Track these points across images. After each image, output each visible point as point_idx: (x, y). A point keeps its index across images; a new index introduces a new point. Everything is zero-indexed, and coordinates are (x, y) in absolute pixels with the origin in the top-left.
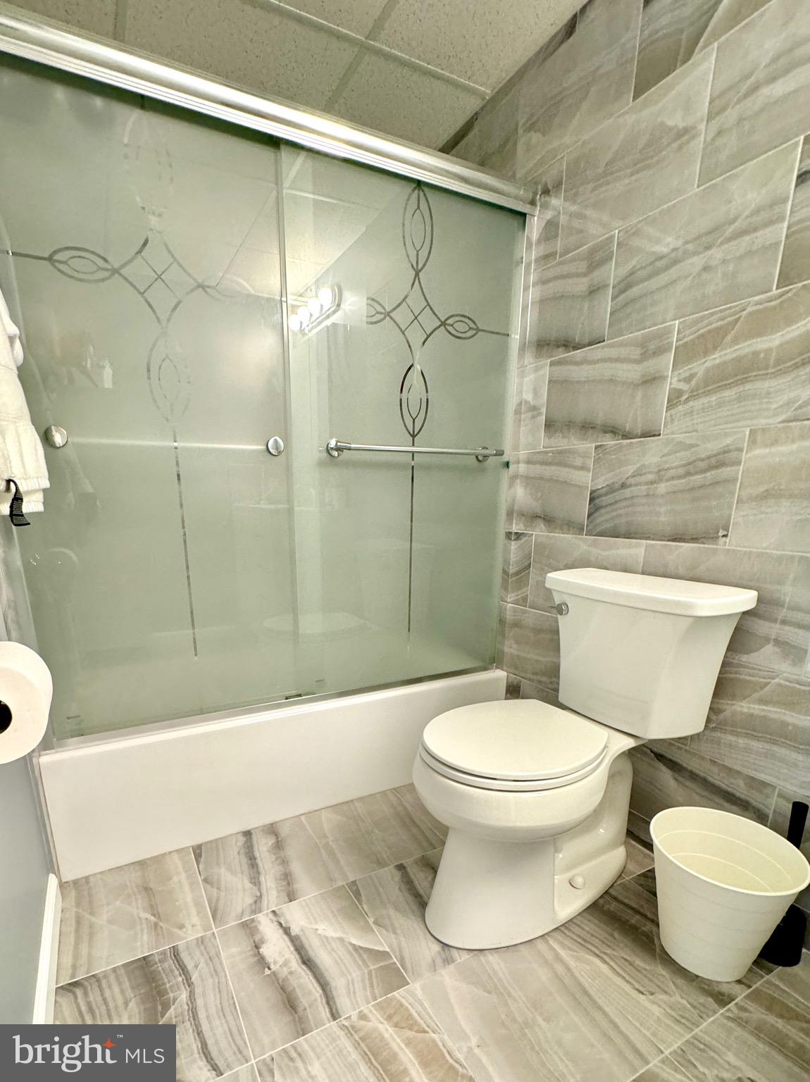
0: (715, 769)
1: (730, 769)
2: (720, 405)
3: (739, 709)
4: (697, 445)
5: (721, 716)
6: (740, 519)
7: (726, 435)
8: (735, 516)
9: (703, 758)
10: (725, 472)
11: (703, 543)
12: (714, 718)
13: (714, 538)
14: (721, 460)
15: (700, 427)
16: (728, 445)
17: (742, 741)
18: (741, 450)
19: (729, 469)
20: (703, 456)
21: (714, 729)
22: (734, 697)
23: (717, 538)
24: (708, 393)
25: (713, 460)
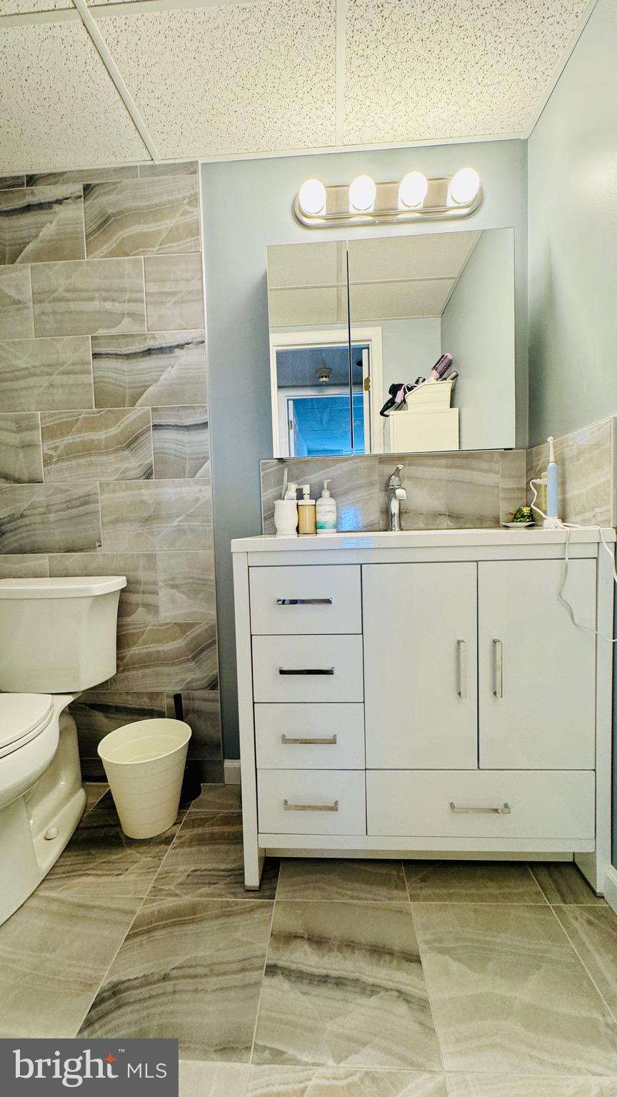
0: (129, 697)
1: (137, 693)
2: (78, 466)
3: (133, 652)
4: (69, 490)
5: (125, 661)
6: (106, 535)
7: (88, 485)
8: (104, 534)
9: (121, 694)
10: (89, 507)
11: (87, 552)
12: (121, 664)
13: (94, 548)
14: (86, 500)
15: (69, 479)
16: (89, 491)
17: (140, 673)
18: (97, 494)
19: (92, 505)
20: (75, 497)
21: (123, 671)
22: (129, 646)
23: (95, 547)
24: (69, 459)
25: (82, 500)
